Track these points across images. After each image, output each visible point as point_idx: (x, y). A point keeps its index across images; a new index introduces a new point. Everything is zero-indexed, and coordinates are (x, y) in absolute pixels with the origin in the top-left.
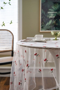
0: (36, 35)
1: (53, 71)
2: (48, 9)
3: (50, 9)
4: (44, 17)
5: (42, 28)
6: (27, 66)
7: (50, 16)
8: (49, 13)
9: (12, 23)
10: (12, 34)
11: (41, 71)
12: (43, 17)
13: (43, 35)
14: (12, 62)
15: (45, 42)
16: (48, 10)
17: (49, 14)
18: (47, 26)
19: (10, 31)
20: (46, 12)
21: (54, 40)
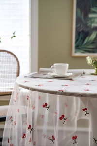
0: (55, 64)
1: (77, 140)
2: (90, 7)
3: (93, 6)
4: (80, 26)
5: (77, 47)
6: (29, 128)
7: (93, 22)
8: (91, 15)
9: (14, 36)
10: (17, 59)
11: (54, 139)
12: (78, 25)
13: (68, 65)
14: (6, 118)
15: (71, 80)
16: (90, 9)
17: (91, 18)
18: (86, 44)
19: (12, 54)
20: (86, 15)
21: (92, 74)
